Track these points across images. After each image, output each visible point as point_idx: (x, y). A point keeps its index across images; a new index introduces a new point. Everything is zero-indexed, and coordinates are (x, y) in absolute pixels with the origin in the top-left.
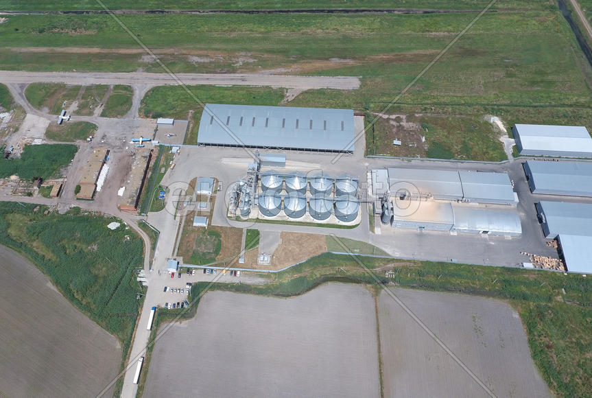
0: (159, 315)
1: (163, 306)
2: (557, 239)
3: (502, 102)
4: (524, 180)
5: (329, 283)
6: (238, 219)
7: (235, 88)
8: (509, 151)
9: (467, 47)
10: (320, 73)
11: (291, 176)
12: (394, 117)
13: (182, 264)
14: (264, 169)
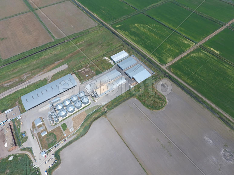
0: (49, 172)
1: (49, 168)
2: (133, 78)
3: (105, 53)
4: (120, 69)
5: (93, 122)
6: (56, 124)
7: (28, 86)
8: (113, 64)
9: (89, 43)
10: (54, 68)
11: (64, 102)
12: (82, 70)
13: (46, 151)
14: (55, 105)
